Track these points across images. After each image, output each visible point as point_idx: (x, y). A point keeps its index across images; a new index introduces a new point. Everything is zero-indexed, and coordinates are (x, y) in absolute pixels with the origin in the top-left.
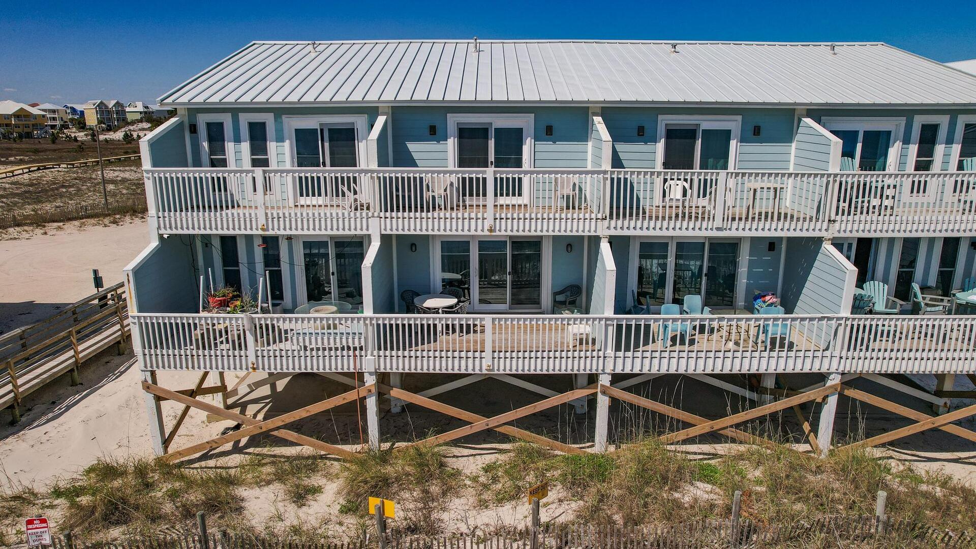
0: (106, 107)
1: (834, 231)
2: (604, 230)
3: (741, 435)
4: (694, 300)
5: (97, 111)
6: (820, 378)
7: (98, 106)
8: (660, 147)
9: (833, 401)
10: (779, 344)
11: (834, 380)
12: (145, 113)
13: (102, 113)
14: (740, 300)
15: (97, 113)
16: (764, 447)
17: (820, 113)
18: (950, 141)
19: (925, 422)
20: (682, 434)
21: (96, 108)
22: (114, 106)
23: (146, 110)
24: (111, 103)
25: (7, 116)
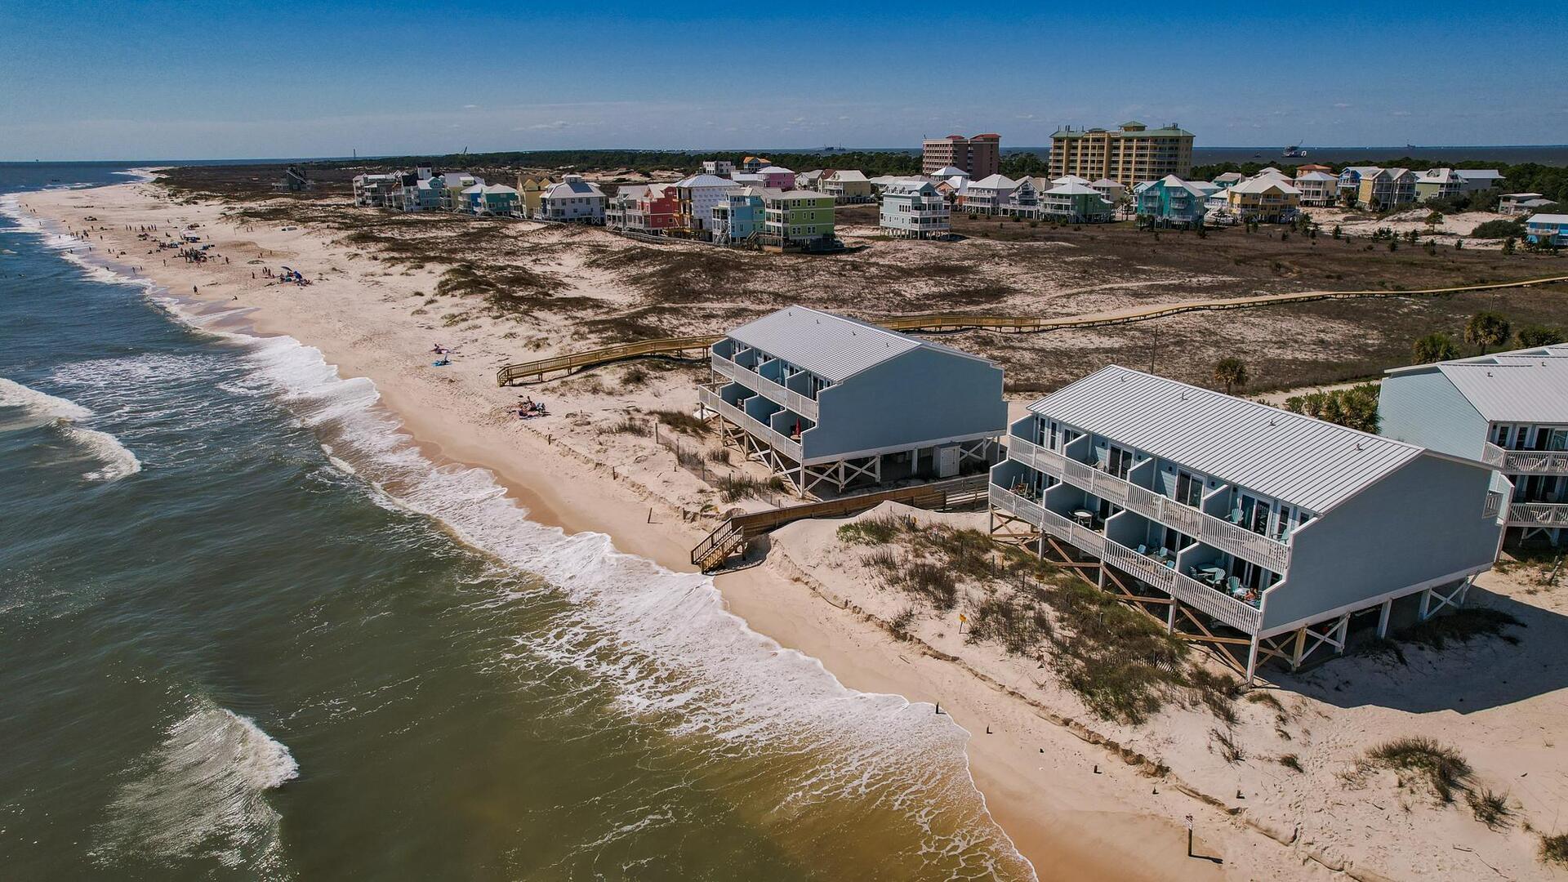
0: (1390, 178)
5: (1376, 184)
7: (1379, 176)
8: (1177, 478)
11: (1173, 599)
12: (1450, 185)
13: (1381, 186)
15: (1375, 187)
21: (1375, 179)
22: (1401, 177)
24: (1397, 173)
25: (1256, 196)
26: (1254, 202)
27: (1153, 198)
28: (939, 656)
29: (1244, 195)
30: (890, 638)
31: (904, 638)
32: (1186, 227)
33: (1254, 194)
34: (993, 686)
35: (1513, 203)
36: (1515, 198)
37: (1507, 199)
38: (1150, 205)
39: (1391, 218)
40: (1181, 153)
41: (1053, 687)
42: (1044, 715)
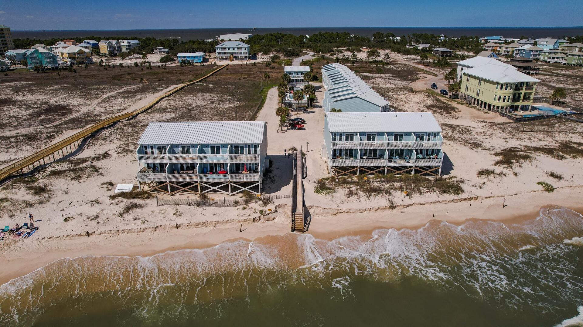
0: (112, 44)
1: (415, 149)
2: (386, 148)
3: (403, 173)
4: (397, 157)
5: (107, 46)
6: (412, 166)
7: (108, 44)
8: (394, 136)
9: (414, 169)
10: (408, 162)
11: (414, 167)
12: (129, 45)
13: (110, 47)
14: (404, 156)
15: (108, 48)
16: (406, 175)
17: (414, 133)
18: (432, 136)
19: (425, 172)
20: (395, 173)
21: (107, 45)
22: (116, 43)
23: (129, 44)
24: (114, 42)
25: (74, 54)
26: (74, 56)
27: (35, 58)
28: (408, 206)
29: (69, 54)
30: (391, 210)
31: (395, 208)
32: (53, 69)
33: (73, 53)
34: (428, 204)
35: (158, 50)
36: (158, 49)
37: (156, 49)
38: (34, 61)
39: (127, 58)
40: (6, 36)
41: (440, 196)
42: (446, 203)
